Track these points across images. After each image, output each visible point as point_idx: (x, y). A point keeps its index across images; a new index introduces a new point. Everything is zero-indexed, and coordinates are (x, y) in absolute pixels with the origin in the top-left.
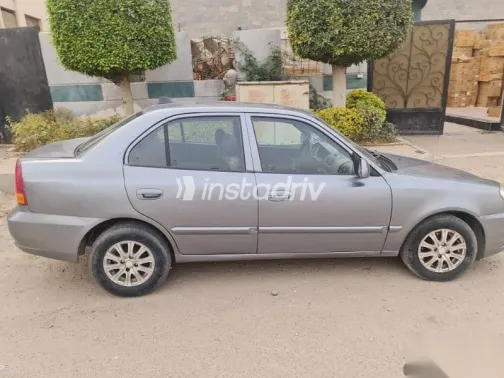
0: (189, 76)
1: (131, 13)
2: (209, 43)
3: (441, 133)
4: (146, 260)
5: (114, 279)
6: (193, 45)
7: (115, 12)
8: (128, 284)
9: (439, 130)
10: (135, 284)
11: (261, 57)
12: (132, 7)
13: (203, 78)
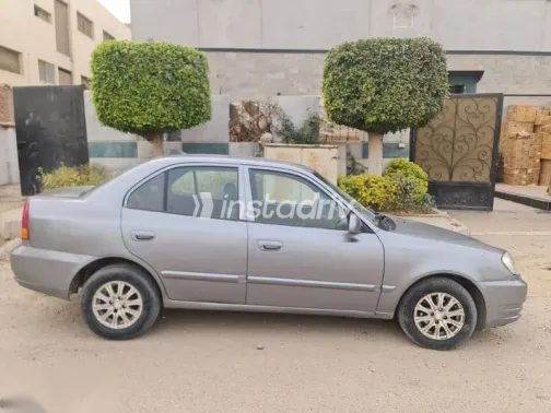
0: (223, 136)
1: (168, 75)
2: (249, 107)
3: (491, 210)
4: (134, 302)
5: (101, 320)
6: (232, 108)
7: (154, 74)
8: (114, 326)
9: (489, 206)
10: (121, 327)
11: (298, 122)
12: (170, 71)
13: (240, 140)
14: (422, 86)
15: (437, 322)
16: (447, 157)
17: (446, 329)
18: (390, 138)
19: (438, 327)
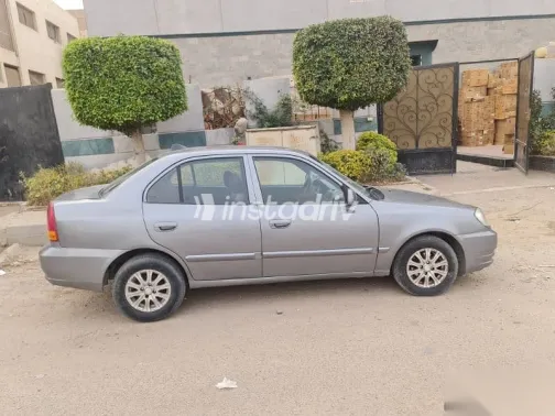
0: (200, 125)
1: (144, 70)
2: (219, 93)
3: (455, 172)
4: (163, 287)
5: (135, 305)
6: (204, 95)
7: (129, 69)
8: (147, 309)
9: (452, 169)
10: (153, 310)
11: (271, 104)
12: (144, 65)
13: (215, 127)
14: (387, 63)
15: (426, 273)
16: (413, 126)
17: (434, 277)
18: (360, 113)
19: (427, 277)
